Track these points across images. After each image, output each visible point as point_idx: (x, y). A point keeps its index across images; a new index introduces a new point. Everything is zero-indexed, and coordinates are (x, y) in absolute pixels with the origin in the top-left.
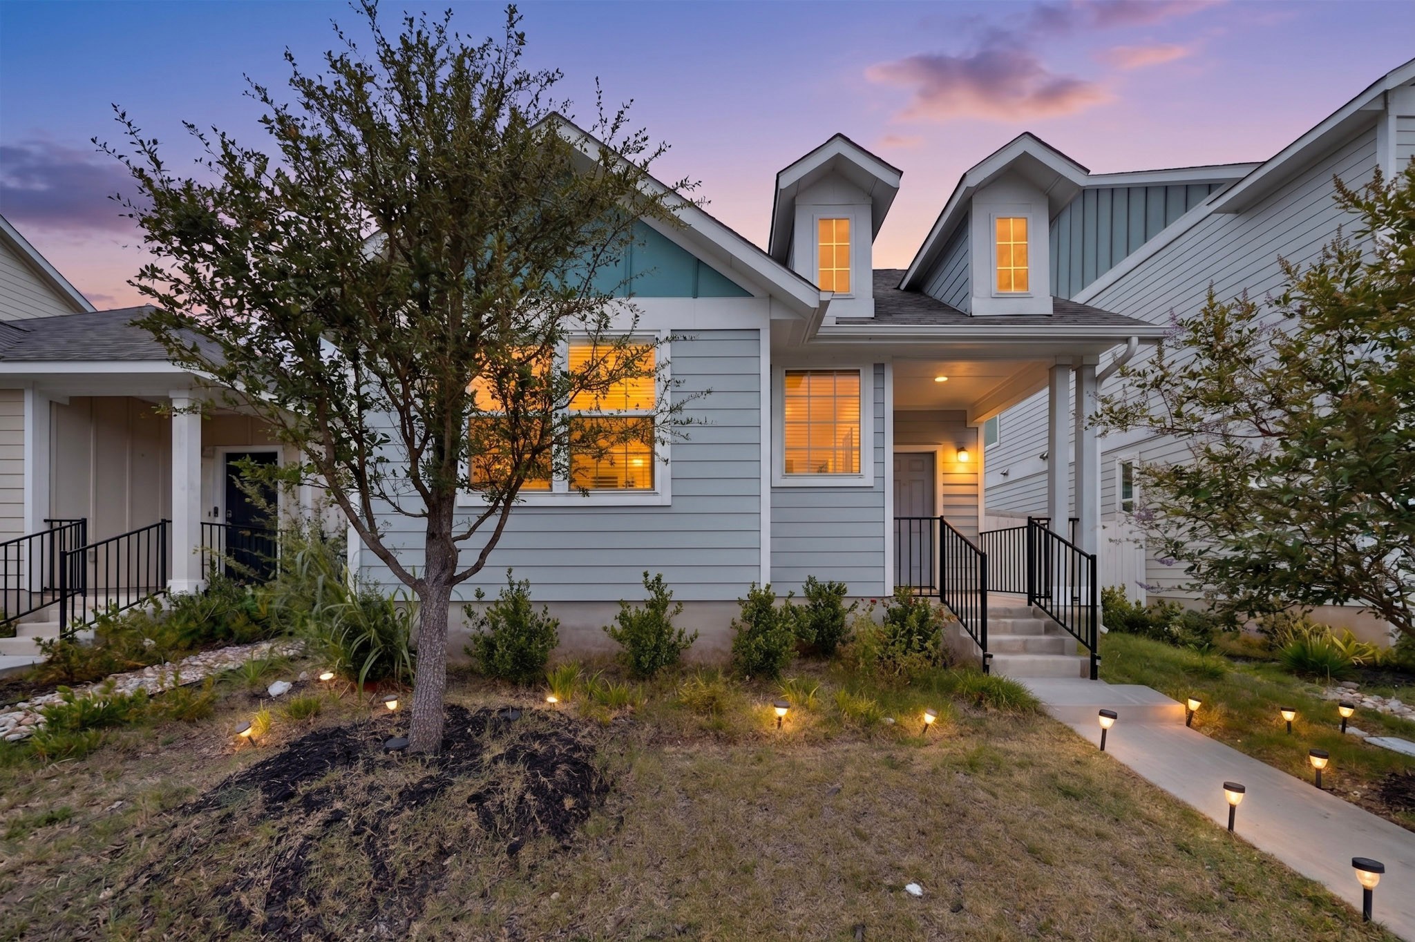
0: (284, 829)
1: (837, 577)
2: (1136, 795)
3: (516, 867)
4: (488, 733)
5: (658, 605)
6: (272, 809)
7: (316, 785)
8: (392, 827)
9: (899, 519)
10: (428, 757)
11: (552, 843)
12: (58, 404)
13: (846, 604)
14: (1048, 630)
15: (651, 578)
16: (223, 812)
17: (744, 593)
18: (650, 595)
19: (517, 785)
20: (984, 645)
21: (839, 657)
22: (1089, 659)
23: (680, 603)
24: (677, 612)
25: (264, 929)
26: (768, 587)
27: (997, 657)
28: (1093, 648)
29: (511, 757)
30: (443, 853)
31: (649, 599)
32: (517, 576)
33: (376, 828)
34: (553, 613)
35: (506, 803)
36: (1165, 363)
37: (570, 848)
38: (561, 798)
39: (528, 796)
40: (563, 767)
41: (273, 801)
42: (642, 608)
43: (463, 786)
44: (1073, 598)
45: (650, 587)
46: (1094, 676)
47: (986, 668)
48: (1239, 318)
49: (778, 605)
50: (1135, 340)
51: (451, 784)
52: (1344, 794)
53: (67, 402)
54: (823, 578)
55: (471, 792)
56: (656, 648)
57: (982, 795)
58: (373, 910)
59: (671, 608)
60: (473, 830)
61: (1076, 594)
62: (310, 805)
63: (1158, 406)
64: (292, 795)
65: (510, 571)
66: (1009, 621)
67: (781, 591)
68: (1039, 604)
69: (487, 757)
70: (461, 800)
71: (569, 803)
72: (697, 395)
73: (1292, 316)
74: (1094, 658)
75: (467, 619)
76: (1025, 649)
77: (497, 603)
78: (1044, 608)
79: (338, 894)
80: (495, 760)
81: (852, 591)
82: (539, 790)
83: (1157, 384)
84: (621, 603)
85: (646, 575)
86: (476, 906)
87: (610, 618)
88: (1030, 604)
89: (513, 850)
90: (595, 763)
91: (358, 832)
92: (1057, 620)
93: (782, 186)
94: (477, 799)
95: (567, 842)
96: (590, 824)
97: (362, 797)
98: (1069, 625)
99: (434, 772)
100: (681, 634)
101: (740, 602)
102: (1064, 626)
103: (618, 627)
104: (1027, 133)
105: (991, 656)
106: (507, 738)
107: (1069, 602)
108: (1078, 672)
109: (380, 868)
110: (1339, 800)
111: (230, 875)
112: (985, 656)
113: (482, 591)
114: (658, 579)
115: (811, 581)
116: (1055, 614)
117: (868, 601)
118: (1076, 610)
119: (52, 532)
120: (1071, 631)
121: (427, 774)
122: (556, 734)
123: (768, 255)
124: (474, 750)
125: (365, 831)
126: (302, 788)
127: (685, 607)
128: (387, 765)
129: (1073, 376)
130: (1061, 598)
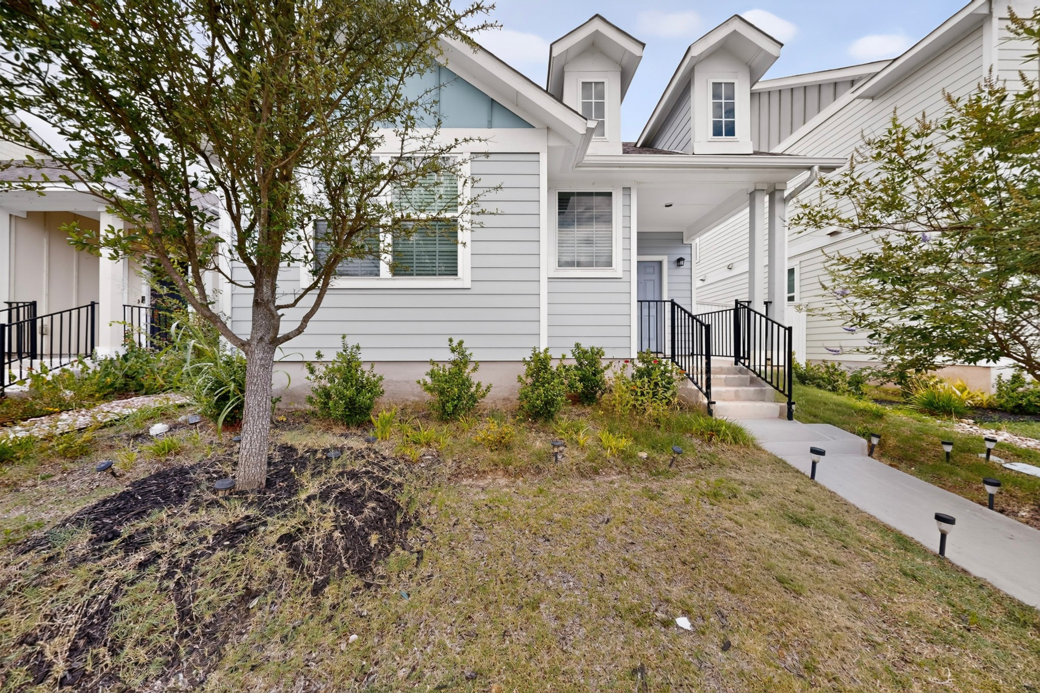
0: (100, 572)
1: (597, 344)
2: (851, 521)
3: (318, 606)
4: (307, 473)
5: (462, 363)
6: (97, 550)
7: (143, 525)
8: (202, 569)
9: (641, 301)
10: (251, 497)
11: (355, 581)
12: (16, 216)
13: (604, 364)
14: (752, 382)
15: (455, 344)
16: (52, 553)
17: (528, 355)
18: (453, 357)
19: (328, 525)
20: (708, 395)
21: (599, 404)
22: (785, 404)
23: (476, 362)
24: (475, 369)
25: (62, 682)
26: (546, 350)
27: (719, 404)
28: (789, 396)
29: (324, 496)
30: (250, 594)
31: (452, 359)
32: (351, 342)
33: (187, 569)
34: (378, 370)
35: (316, 542)
36: (855, 175)
37: (372, 585)
38: (368, 534)
39: (337, 534)
40: (372, 504)
41: (99, 540)
42: (448, 366)
43: (277, 527)
44: (767, 359)
45: (453, 351)
46: (790, 417)
47: (710, 412)
48: (917, 136)
49: (554, 365)
50: (816, 168)
51: (265, 524)
52: (1015, 514)
53: (25, 216)
54: (586, 345)
55: (284, 531)
56: (459, 398)
57: (728, 524)
58: (173, 660)
59: (471, 367)
60: (280, 571)
61: (769, 356)
62: (131, 545)
63: (848, 209)
64: (117, 535)
65: (343, 338)
66: (723, 376)
67: (555, 354)
68: (744, 364)
69: (303, 496)
70: (273, 539)
71: (374, 539)
72: (489, 189)
73: (953, 138)
74: (790, 404)
75: (310, 376)
76: (737, 397)
77: (333, 362)
78: (748, 367)
79: (142, 642)
80: (309, 500)
81: (608, 354)
82: (347, 529)
83: (848, 192)
84: (433, 362)
85: (451, 340)
86: (274, 651)
87: (422, 374)
88: (736, 364)
89: (317, 590)
90: (402, 500)
91: (170, 575)
92: (759, 376)
93: (554, 54)
94: (288, 539)
95: (369, 579)
96: (392, 559)
97: (179, 537)
98: (769, 380)
99: (252, 512)
100: (478, 385)
101: (524, 361)
102: (765, 379)
103: (428, 380)
104: (736, 15)
105: (714, 403)
106: (323, 479)
107: (763, 363)
108: (777, 414)
109: (184, 614)
110: (1010, 520)
111: (38, 621)
112: (710, 403)
113: (322, 353)
114: (461, 343)
115: (578, 346)
116: (757, 371)
117: (622, 362)
118: (769, 368)
119: (10, 310)
120: (771, 383)
121: (246, 513)
122: (367, 472)
123: (546, 91)
124: (293, 489)
125: (176, 573)
126: (126, 530)
127: (481, 366)
128: (213, 503)
129: (767, 198)
130: (758, 359)
